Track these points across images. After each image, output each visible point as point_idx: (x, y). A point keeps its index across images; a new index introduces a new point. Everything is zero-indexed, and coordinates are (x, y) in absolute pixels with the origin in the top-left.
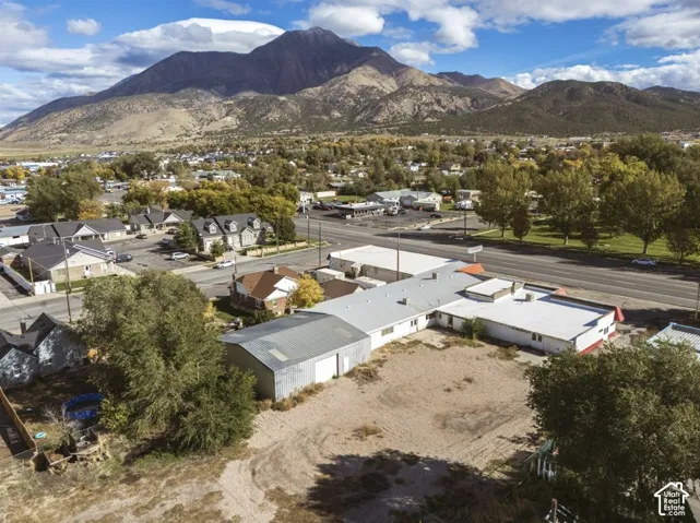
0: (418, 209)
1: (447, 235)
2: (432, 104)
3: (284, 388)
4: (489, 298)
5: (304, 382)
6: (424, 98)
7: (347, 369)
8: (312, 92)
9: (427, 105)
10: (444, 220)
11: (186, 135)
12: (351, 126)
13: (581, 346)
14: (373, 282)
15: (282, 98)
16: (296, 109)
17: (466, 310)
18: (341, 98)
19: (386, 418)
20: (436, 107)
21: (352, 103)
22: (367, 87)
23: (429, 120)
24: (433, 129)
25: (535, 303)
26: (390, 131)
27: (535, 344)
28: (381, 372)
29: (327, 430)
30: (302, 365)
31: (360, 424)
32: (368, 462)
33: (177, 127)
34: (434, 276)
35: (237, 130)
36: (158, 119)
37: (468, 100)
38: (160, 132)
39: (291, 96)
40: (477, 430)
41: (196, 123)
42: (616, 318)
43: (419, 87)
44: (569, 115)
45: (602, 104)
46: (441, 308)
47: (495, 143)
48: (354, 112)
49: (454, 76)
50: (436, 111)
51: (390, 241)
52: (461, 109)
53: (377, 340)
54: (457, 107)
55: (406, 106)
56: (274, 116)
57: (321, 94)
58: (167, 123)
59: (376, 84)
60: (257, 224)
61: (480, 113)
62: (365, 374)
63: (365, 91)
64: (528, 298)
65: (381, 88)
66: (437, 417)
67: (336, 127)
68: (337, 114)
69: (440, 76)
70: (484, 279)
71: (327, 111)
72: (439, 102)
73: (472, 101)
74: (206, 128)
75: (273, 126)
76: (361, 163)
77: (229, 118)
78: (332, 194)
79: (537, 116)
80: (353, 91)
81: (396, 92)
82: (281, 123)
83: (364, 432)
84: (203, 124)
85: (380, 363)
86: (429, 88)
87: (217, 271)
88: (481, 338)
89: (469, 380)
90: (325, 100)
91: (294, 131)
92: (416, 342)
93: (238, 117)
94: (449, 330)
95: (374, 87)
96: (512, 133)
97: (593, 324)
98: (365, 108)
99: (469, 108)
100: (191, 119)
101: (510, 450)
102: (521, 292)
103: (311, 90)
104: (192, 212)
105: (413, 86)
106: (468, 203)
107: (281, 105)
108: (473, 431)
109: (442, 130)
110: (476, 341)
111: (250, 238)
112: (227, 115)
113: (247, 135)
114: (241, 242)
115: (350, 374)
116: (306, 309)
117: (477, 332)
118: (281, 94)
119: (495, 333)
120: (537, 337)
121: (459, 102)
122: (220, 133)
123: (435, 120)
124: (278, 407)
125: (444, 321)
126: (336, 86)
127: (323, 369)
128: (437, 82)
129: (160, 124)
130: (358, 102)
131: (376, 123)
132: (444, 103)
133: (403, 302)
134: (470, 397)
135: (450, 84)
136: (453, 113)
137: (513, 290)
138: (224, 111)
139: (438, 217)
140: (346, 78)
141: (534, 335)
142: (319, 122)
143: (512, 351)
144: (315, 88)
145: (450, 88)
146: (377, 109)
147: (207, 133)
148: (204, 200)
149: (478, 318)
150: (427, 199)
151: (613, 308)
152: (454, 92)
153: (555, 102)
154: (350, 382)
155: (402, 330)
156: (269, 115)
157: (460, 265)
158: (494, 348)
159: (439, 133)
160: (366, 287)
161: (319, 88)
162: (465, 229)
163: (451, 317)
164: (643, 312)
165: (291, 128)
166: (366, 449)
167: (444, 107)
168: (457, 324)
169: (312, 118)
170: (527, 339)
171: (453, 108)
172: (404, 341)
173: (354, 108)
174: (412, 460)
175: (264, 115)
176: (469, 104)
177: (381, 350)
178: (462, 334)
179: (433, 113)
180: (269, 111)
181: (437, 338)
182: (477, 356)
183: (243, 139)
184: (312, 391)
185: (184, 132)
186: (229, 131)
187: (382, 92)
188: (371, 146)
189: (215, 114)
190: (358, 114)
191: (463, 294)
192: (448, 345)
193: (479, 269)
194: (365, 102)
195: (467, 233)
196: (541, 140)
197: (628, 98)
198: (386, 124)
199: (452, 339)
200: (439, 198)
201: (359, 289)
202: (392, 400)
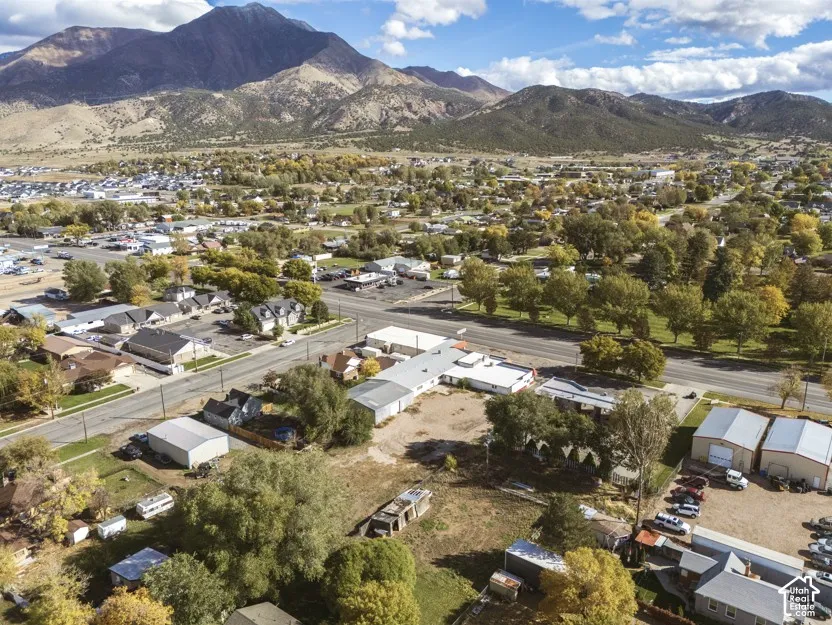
0: (412, 278)
1: (439, 309)
2: (402, 109)
3: (379, 419)
4: (470, 366)
5: (386, 416)
6: (392, 101)
7: (403, 408)
8: (255, 88)
9: (396, 110)
10: (436, 291)
11: (95, 142)
12: (308, 133)
13: (515, 390)
14: (402, 356)
15: (218, 95)
16: (237, 109)
17: (459, 373)
18: (292, 97)
19: (427, 427)
20: (407, 114)
21: (306, 103)
22: (324, 85)
23: (399, 128)
24: (406, 143)
25: (495, 367)
26: (356, 144)
27: (493, 390)
28: (420, 409)
29: (404, 434)
30: (386, 407)
31: (418, 431)
32: (425, 443)
33: (81, 130)
34: (439, 352)
35: (163, 135)
36: (53, 120)
37: (443, 104)
38: (58, 136)
39: (229, 91)
40: (467, 429)
41: (106, 124)
42: (533, 374)
43: (386, 88)
44: (551, 129)
45: (584, 117)
46: (446, 373)
47: (474, 163)
48: (309, 116)
49: (425, 72)
50: (407, 118)
51: (399, 317)
52: (434, 116)
53: (416, 393)
54: (430, 113)
55: (371, 111)
56: (210, 118)
57: (266, 91)
58: (67, 125)
59: (334, 81)
60: (298, 307)
61: (455, 123)
62: (413, 410)
63: (320, 89)
64: (491, 365)
65: (340, 85)
66: (450, 425)
67: (289, 134)
68: (288, 117)
69: (409, 71)
70: (468, 352)
71: (276, 114)
72: (409, 106)
73: (447, 106)
74: (120, 133)
75: (209, 131)
76: (336, 199)
77: (150, 120)
78: (329, 256)
79: (518, 129)
80: (307, 89)
81: (359, 92)
82: (219, 128)
83: (420, 433)
84: (115, 126)
85: (419, 404)
86: (397, 89)
87: (284, 350)
88: (467, 388)
89: (463, 410)
90: (272, 99)
91: (237, 138)
92: (434, 393)
93: (162, 118)
94: (450, 385)
95: (331, 84)
96: (490, 150)
97: (521, 378)
98: (323, 112)
99: (443, 114)
100: (97, 119)
101: (480, 435)
102: (488, 361)
103: (253, 85)
104: (227, 292)
105: (377, 86)
106: (452, 273)
107: (218, 104)
108: (465, 430)
109: (415, 144)
110: (465, 390)
111: (294, 319)
112: (147, 115)
113: (179, 144)
114: (288, 322)
115: (405, 411)
116: (372, 378)
117: (465, 385)
118: (217, 89)
119: (474, 385)
120: (494, 386)
121: (432, 107)
122: (142, 139)
123: (406, 129)
124: (379, 427)
125: (448, 380)
126: (286, 82)
127: (393, 409)
128: (406, 80)
129: (57, 126)
130: (313, 102)
131: (337, 131)
132: (415, 107)
133: (425, 371)
134: (463, 417)
135: (421, 83)
136: (425, 120)
137: (483, 359)
138: (143, 110)
139: (430, 288)
140: (297, 72)
141: (493, 386)
142: (266, 127)
143: (482, 394)
144: (260, 83)
145: (422, 89)
146: (338, 115)
147: (123, 139)
148: (237, 281)
149: (466, 378)
150: (418, 268)
151: (531, 369)
152: (427, 94)
153: (537, 112)
154: (406, 414)
155: (427, 386)
156: (203, 117)
157: (453, 342)
158: (474, 393)
159: (412, 148)
160: (400, 360)
161: (264, 82)
162: (452, 302)
163: (451, 378)
164: (552, 368)
165: (233, 134)
166: (422, 439)
167: (415, 113)
168: (455, 381)
169: (258, 123)
170: (490, 388)
171: (426, 114)
172: (428, 392)
173: (309, 109)
174: (442, 441)
175: (197, 116)
176: (444, 110)
177: (417, 397)
178: (458, 387)
179: (403, 120)
180: (203, 111)
181: (445, 390)
182: (465, 398)
183: (173, 149)
184: (390, 419)
185: (91, 137)
186: (152, 137)
187: (341, 90)
188: (338, 167)
189: (132, 115)
190: (316, 118)
191: (456, 363)
192: (451, 393)
193: (464, 344)
194: (322, 102)
195: (455, 305)
196: (522, 159)
197: (611, 110)
198: (350, 133)
199: (453, 389)
200: (427, 265)
201: (397, 363)
202: (428, 420)
